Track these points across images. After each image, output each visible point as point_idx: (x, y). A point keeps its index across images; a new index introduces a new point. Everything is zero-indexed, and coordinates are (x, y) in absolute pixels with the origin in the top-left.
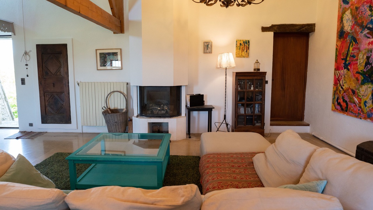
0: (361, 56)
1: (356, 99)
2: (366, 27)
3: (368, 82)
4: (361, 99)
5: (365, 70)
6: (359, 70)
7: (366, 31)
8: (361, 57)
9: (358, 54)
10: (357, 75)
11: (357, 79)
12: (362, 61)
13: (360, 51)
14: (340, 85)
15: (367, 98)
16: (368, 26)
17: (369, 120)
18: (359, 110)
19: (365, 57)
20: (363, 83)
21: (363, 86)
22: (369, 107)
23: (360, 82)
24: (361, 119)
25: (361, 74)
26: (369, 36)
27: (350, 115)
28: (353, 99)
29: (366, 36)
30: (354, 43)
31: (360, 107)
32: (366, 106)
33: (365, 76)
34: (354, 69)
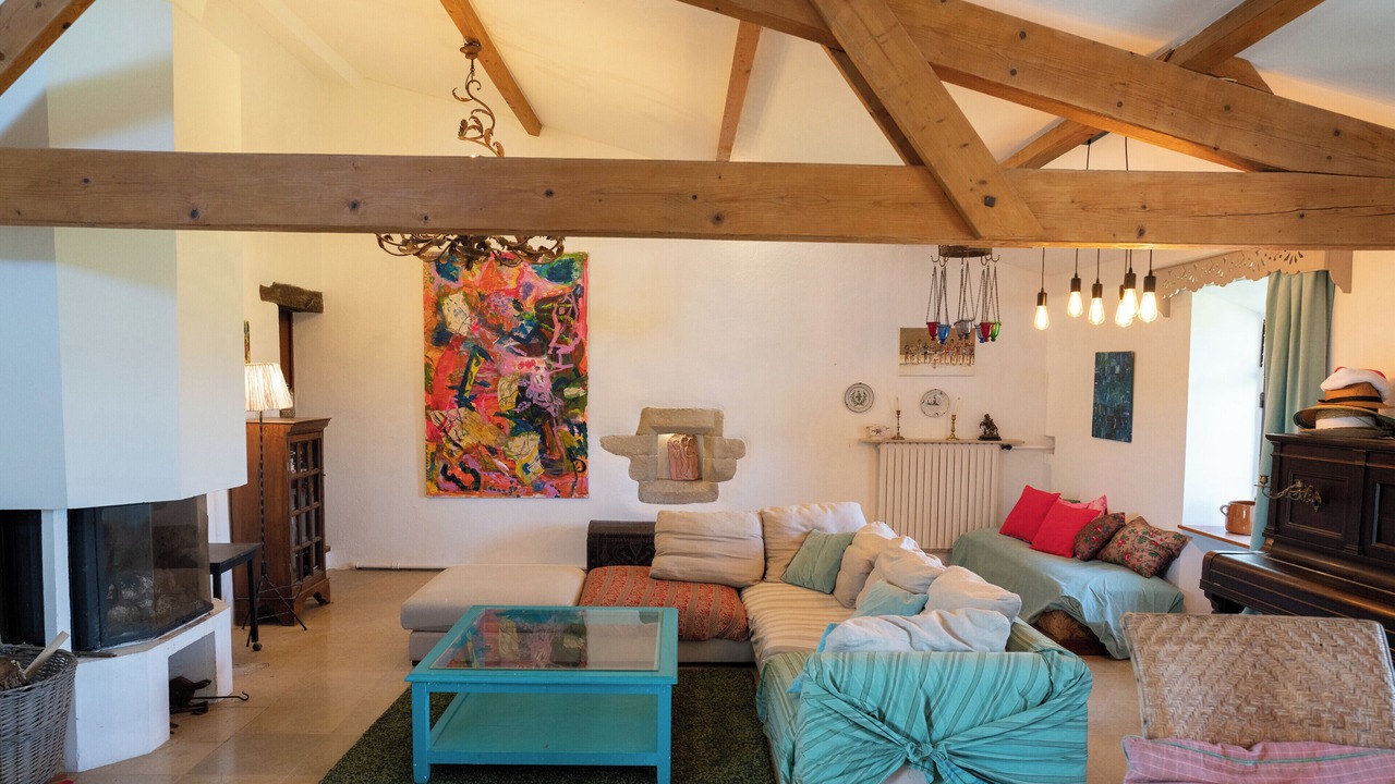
0: (503, 384)
1: (501, 464)
2: (511, 335)
3: (528, 430)
4: (514, 462)
5: (518, 410)
6: (503, 410)
7: (512, 343)
8: (505, 386)
9: (496, 382)
10: (498, 419)
11: (500, 427)
12: (507, 394)
13: (500, 375)
14: (450, 440)
15: (529, 458)
16: (515, 334)
17: (538, 495)
18: (511, 482)
19: (515, 387)
20: (515, 433)
21: (516, 438)
22: (534, 473)
23: (508, 431)
24: (518, 496)
25: (510, 418)
26: (519, 351)
27: (489, 496)
28: (494, 464)
29: (513, 352)
30: (483, 359)
31: (515, 476)
32: (528, 472)
33: (518, 421)
34: (488, 407)
